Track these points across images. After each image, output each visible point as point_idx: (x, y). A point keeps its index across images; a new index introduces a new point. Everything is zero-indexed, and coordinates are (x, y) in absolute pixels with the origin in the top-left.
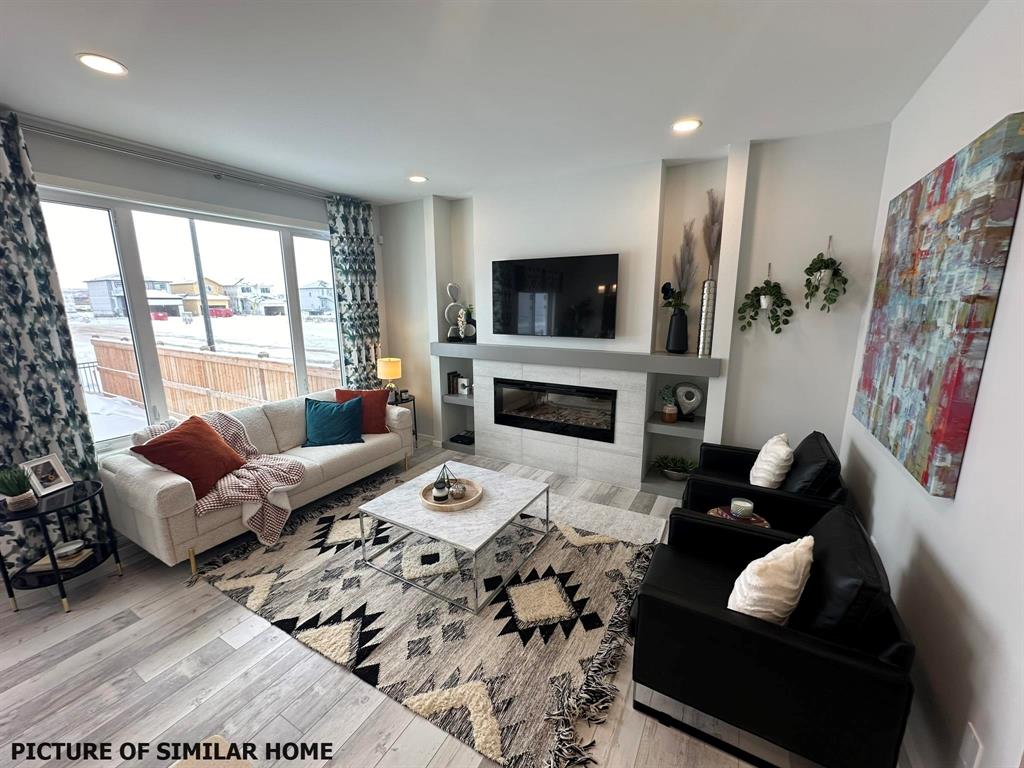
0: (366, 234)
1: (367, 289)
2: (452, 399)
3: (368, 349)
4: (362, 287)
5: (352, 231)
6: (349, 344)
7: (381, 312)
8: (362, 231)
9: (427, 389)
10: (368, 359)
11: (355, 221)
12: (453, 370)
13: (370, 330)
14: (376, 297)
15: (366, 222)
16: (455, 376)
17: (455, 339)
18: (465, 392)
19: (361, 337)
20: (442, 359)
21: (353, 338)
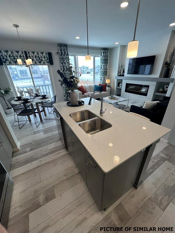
0: (107, 55)
1: (106, 66)
2: (118, 87)
3: (105, 78)
4: (105, 66)
5: (105, 55)
6: (102, 76)
7: (108, 70)
8: (106, 55)
9: (114, 85)
10: (104, 79)
11: (105, 53)
12: (119, 82)
13: (105, 74)
14: (107, 68)
15: (107, 53)
16: (119, 83)
17: (120, 76)
18: (121, 86)
19: (104, 75)
20: (117, 79)
21: (102, 75)
